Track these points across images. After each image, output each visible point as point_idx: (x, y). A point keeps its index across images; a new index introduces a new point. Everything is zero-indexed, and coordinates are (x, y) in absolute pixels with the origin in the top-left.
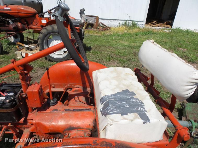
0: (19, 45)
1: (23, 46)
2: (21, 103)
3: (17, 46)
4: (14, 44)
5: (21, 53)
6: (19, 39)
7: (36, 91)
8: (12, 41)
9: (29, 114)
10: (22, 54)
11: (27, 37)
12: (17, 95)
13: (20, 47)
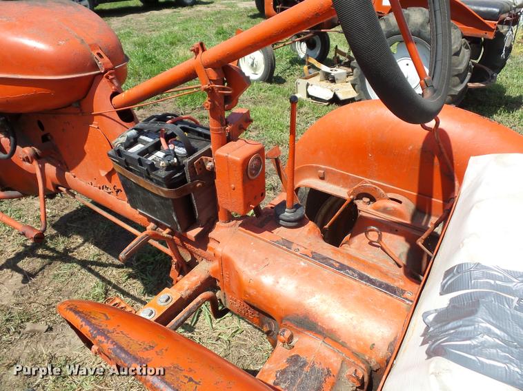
0: (312, 66)
1: (319, 70)
2: (198, 185)
3: (306, 67)
4: (302, 62)
5: (308, 85)
6: (317, 52)
7: (238, 159)
8: (302, 56)
9: (218, 223)
10: (309, 87)
11: (337, 46)
12: (192, 158)
13: (311, 70)
